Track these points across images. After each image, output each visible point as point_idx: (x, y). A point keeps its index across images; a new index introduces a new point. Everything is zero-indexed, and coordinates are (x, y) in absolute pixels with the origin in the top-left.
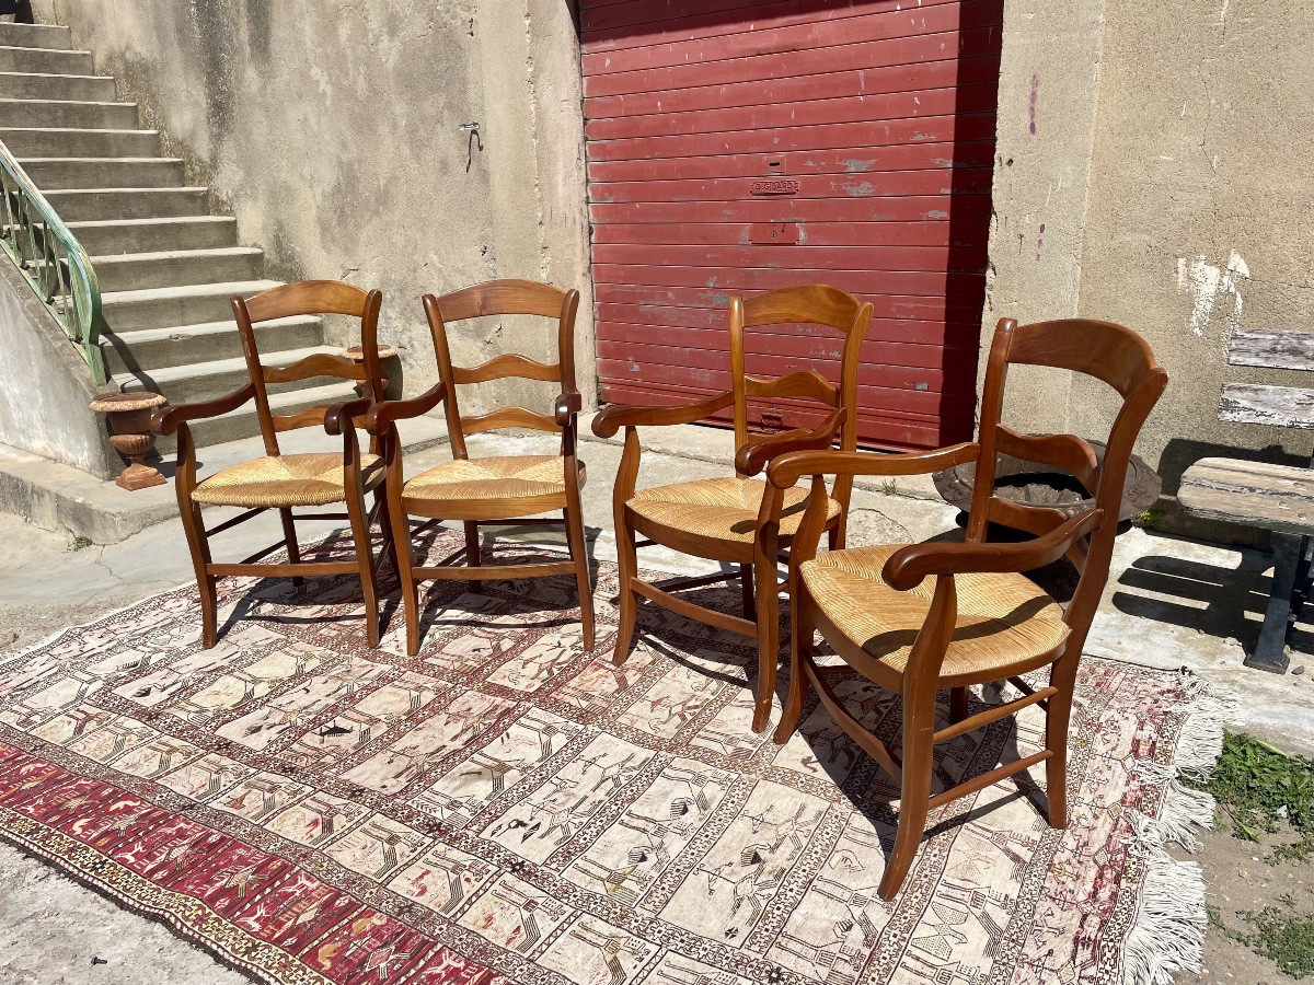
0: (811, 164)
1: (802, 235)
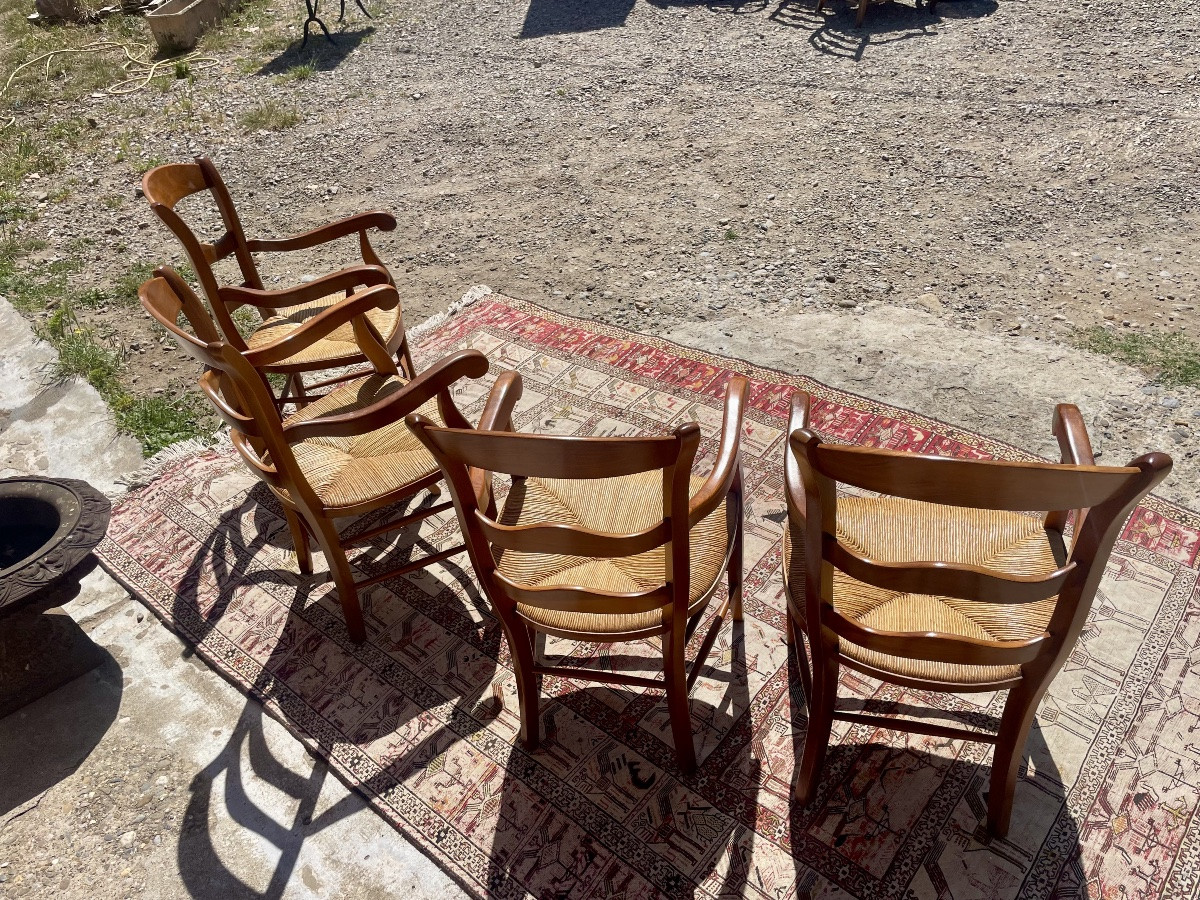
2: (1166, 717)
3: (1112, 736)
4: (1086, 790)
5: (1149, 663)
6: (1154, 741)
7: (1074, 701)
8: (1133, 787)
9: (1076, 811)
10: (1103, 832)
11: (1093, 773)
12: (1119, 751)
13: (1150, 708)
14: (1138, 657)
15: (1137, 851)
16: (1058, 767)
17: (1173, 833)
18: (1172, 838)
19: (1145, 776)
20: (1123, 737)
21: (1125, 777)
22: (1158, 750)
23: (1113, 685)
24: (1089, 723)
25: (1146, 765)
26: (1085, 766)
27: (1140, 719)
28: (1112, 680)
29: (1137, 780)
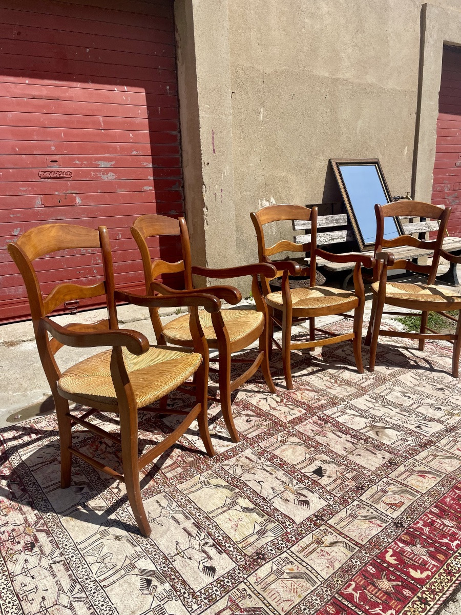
0: (78, 162)
1: (78, 200)
2: (60, 589)
3: (72, 557)
4: (55, 527)
5: (102, 608)
6: (54, 576)
7: (105, 550)
8: (40, 547)
9: (49, 516)
10: (33, 523)
11: (60, 534)
12: (62, 554)
13: (73, 587)
14: (110, 604)
15: (13, 530)
16: (74, 519)
17: (6, 549)
18: (4, 547)
19: (41, 558)
20: (68, 561)
21: (48, 548)
22: (47, 573)
23: (101, 578)
24: (87, 550)
25: (45, 562)
26: (66, 533)
27: (70, 575)
28: (105, 579)
29: (41, 551)
